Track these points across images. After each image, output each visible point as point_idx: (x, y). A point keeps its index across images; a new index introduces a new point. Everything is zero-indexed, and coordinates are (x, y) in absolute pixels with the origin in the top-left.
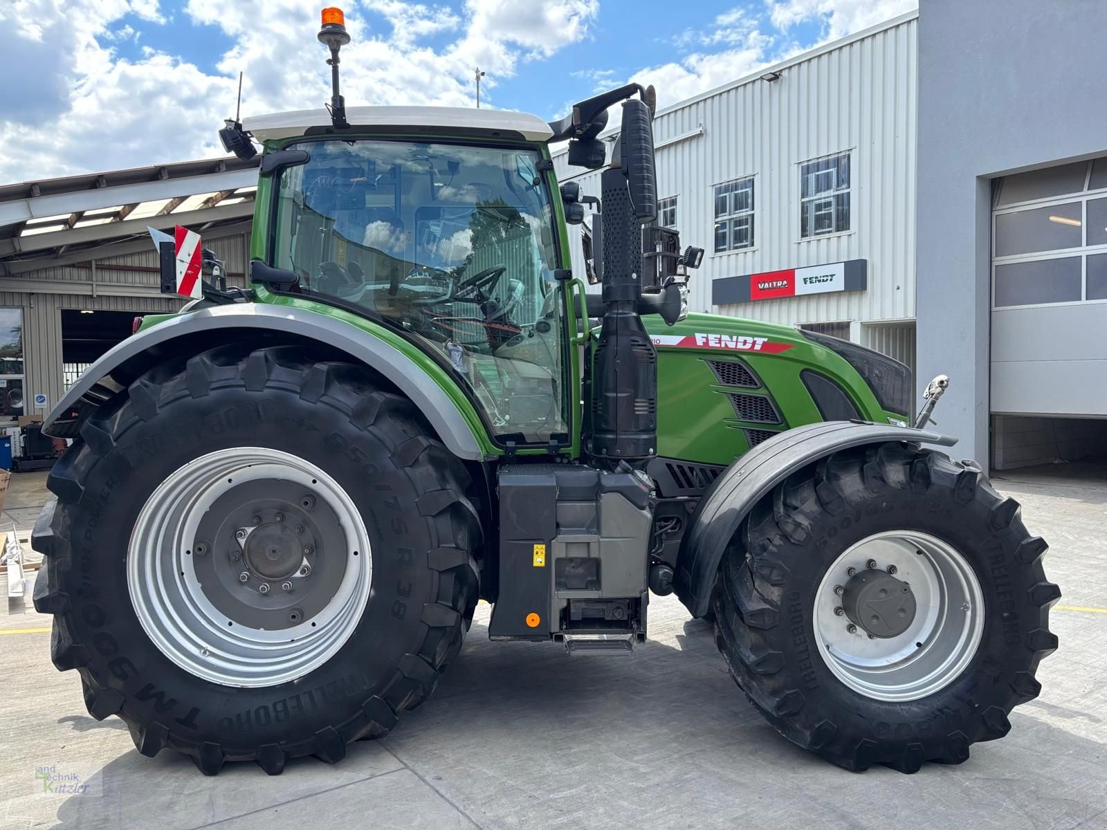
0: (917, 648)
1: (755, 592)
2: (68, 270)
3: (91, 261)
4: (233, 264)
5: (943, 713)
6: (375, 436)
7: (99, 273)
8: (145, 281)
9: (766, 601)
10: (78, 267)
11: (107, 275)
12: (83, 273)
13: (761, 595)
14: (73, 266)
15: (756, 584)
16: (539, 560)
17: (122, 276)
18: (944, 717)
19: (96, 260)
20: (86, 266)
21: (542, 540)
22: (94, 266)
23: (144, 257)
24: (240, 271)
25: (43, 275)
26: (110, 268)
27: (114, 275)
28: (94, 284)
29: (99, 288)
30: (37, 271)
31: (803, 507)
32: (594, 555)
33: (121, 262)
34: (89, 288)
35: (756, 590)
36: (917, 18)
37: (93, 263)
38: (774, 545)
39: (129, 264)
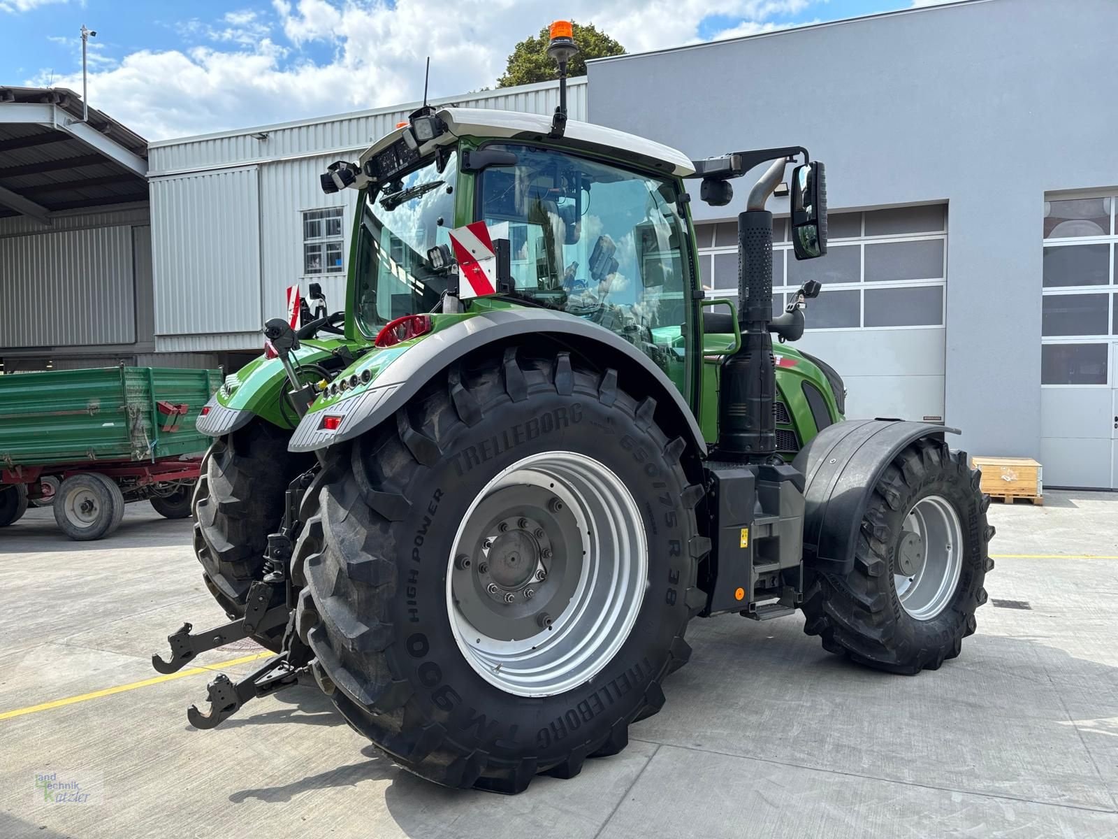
0: (910, 583)
1: (870, 550)
6: (652, 437)
9: (878, 556)
13: (875, 552)
15: (871, 545)
16: (744, 542)
21: (746, 524)
31: (893, 483)
32: (775, 534)
35: (871, 548)
36: (586, 84)
38: (880, 513)
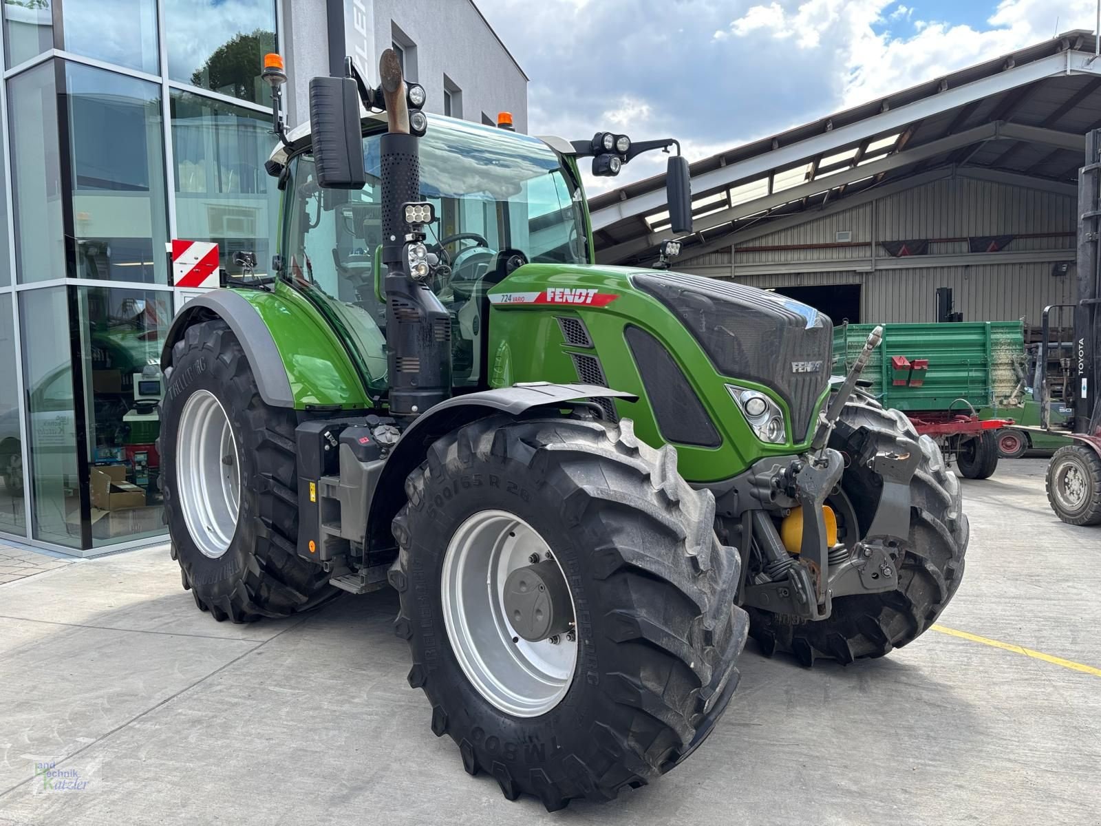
2: (713, 256)
3: (731, 246)
4: (861, 233)
5: (531, 741)
7: (738, 256)
8: (777, 258)
10: (721, 253)
11: (745, 257)
12: (726, 257)
14: (717, 252)
17: (757, 256)
18: (531, 747)
19: (735, 245)
20: (727, 250)
21: (314, 479)
22: (733, 250)
23: (776, 237)
24: (868, 240)
25: (695, 262)
26: (748, 250)
27: (751, 256)
28: (733, 265)
29: (737, 270)
30: (691, 259)
32: (337, 498)
33: (757, 244)
34: (729, 270)
37: (733, 246)
39: (764, 245)
